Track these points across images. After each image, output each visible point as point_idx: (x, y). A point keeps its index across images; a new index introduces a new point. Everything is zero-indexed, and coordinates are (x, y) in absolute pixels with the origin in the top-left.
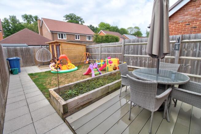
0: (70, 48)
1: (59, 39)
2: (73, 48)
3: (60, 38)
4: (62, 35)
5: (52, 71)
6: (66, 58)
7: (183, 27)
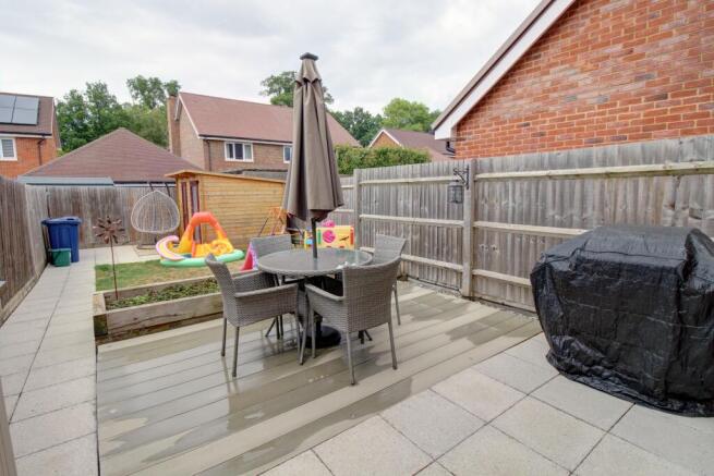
0: (230, 193)
1: (227, 159)
2: (243, 193)
3: (231, 156)
4: (239, 147)
5: (162, 262)
6: (213, 223)
7: (515, 132)
